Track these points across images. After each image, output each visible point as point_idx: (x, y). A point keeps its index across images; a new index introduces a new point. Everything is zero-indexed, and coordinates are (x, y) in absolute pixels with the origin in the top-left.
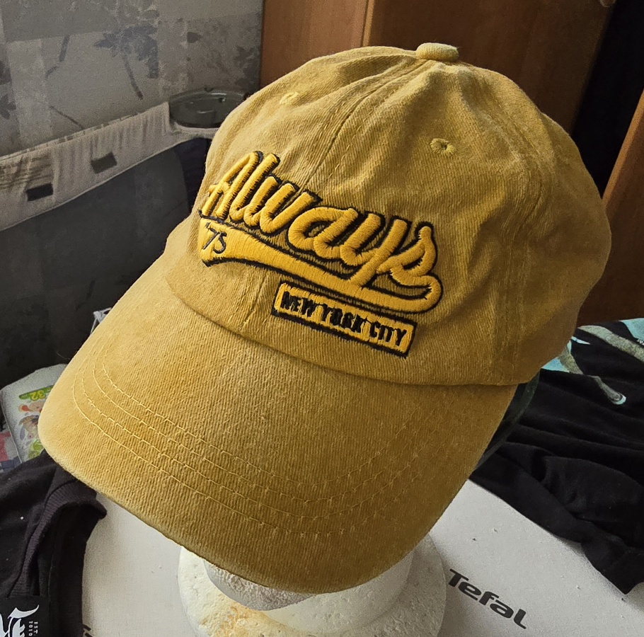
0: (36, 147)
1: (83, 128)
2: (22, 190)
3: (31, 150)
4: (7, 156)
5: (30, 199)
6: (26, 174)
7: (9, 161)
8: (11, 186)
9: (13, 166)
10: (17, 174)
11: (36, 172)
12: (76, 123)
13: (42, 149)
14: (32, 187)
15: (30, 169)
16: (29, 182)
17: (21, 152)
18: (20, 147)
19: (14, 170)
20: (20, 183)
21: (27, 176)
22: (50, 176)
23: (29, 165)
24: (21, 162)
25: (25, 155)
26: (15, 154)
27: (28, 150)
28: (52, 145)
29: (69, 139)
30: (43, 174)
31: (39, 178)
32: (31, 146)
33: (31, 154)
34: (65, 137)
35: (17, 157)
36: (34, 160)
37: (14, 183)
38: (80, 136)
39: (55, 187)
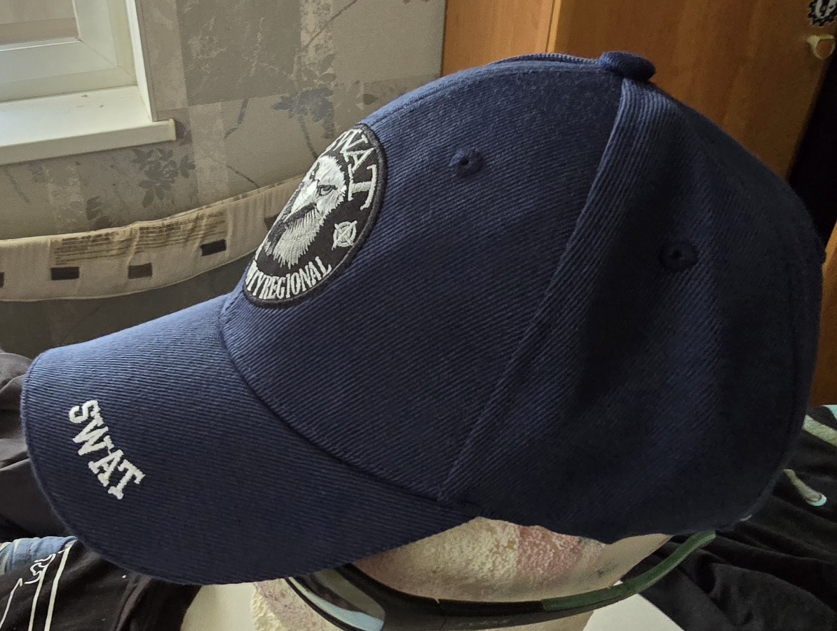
0: (211, 205)
1: (258, 187)
2: (197, 244)
3: (207, 208)
4: (184, 213)
5: (204, 254)
6: (200, 230)
7: (186, 217)
8: (187, 240)
9: (189, 222)
10: (193, 230)
11: (211, 227)
12: (252, 182)
13: (217, 207)
14: (206, 242)
15: (206, 225)
16: (203, 238)
17: (197, 209)
18: (198, 205)
19: (190, 226)
20: (195, 239)
21: (202, 232)
22: (225, 232)
23: (204, 222)
24: (197, 218)
25: (201, 212)
26: (192, 211)
27: (204, 207)
28: (228, 203)
29: (243, 197)
30: (217, 230)
31: (213, 234)
32: (208, 204)
33: (206, 211)
34: (240, 196)
35: (193, 214)
36: (210, 216)
37: (190, 239)
38: (254, 194)
39: (228, 243)
